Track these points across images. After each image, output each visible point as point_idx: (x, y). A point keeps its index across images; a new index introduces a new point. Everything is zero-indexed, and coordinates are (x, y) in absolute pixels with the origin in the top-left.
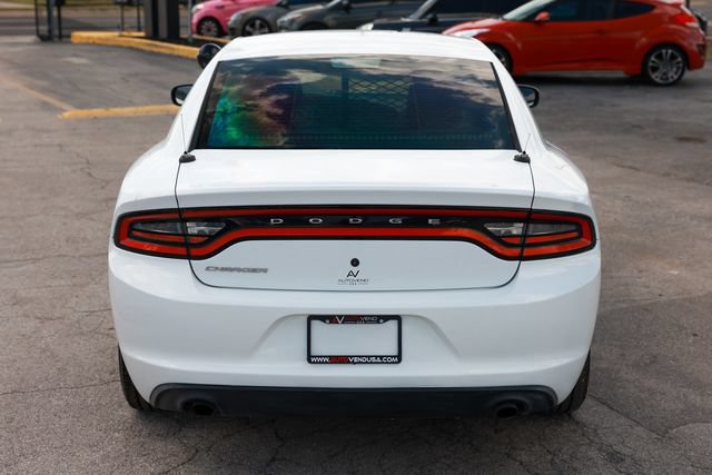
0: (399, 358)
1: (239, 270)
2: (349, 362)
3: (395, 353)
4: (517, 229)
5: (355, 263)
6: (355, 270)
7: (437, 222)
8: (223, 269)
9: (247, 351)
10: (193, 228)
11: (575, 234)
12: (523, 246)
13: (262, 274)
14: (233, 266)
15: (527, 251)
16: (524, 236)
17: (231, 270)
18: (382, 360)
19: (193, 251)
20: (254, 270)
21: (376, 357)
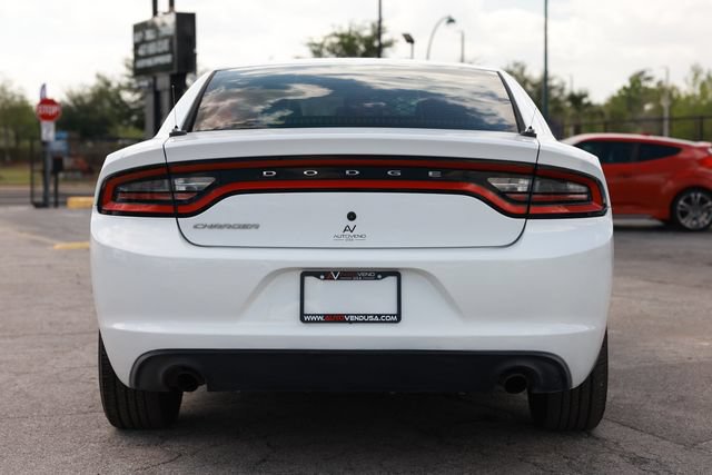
0: (399, 316)
1: (230, 227)
2: (345, 321)
3: (395, 312)
4: (522, 185)
5: (352, 216)
6: (351, 224)
7: (438, 174)
8: (212, 227)
9: (236, 311)
10: (180, 185)
11: (584, 196)
12: (529, 203)
13: (253, 230)
14: (222, 223)
15: (533, 210)
16: (530, 191)
17: (221, 227)
18: (381, 319)
19: (181, 210)
20: (245, 227)
21: (374, 315)
